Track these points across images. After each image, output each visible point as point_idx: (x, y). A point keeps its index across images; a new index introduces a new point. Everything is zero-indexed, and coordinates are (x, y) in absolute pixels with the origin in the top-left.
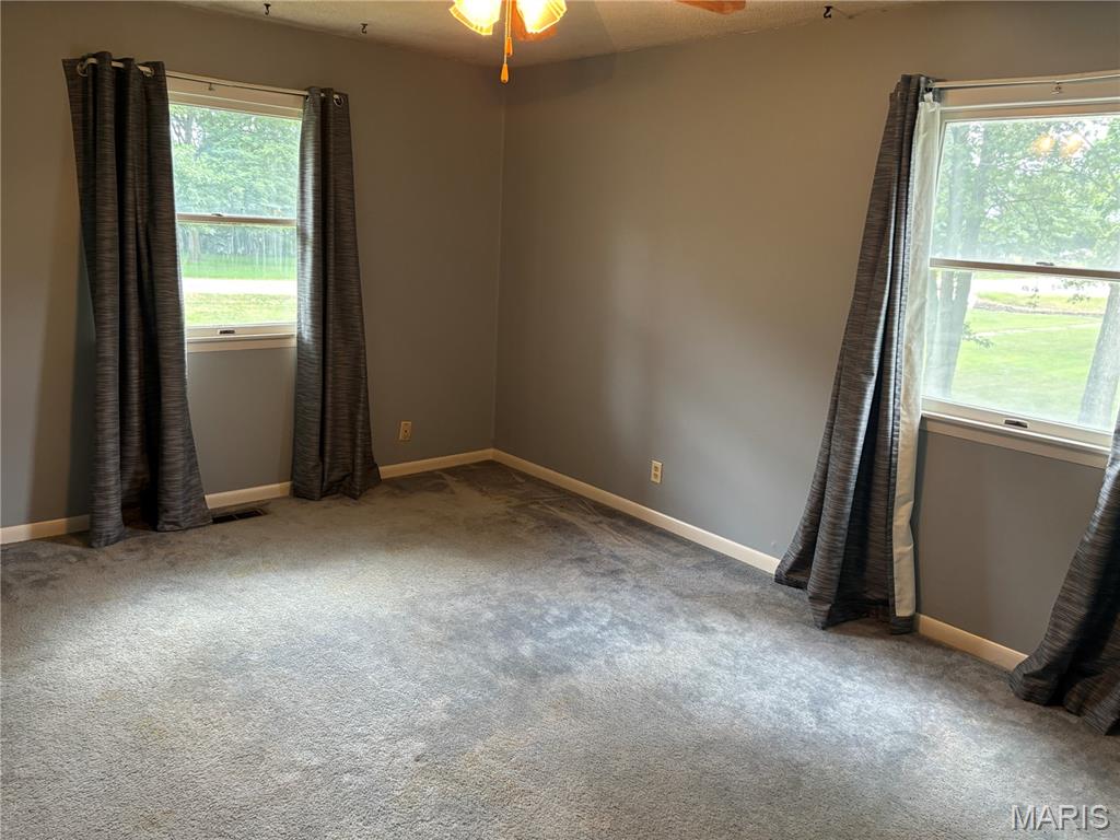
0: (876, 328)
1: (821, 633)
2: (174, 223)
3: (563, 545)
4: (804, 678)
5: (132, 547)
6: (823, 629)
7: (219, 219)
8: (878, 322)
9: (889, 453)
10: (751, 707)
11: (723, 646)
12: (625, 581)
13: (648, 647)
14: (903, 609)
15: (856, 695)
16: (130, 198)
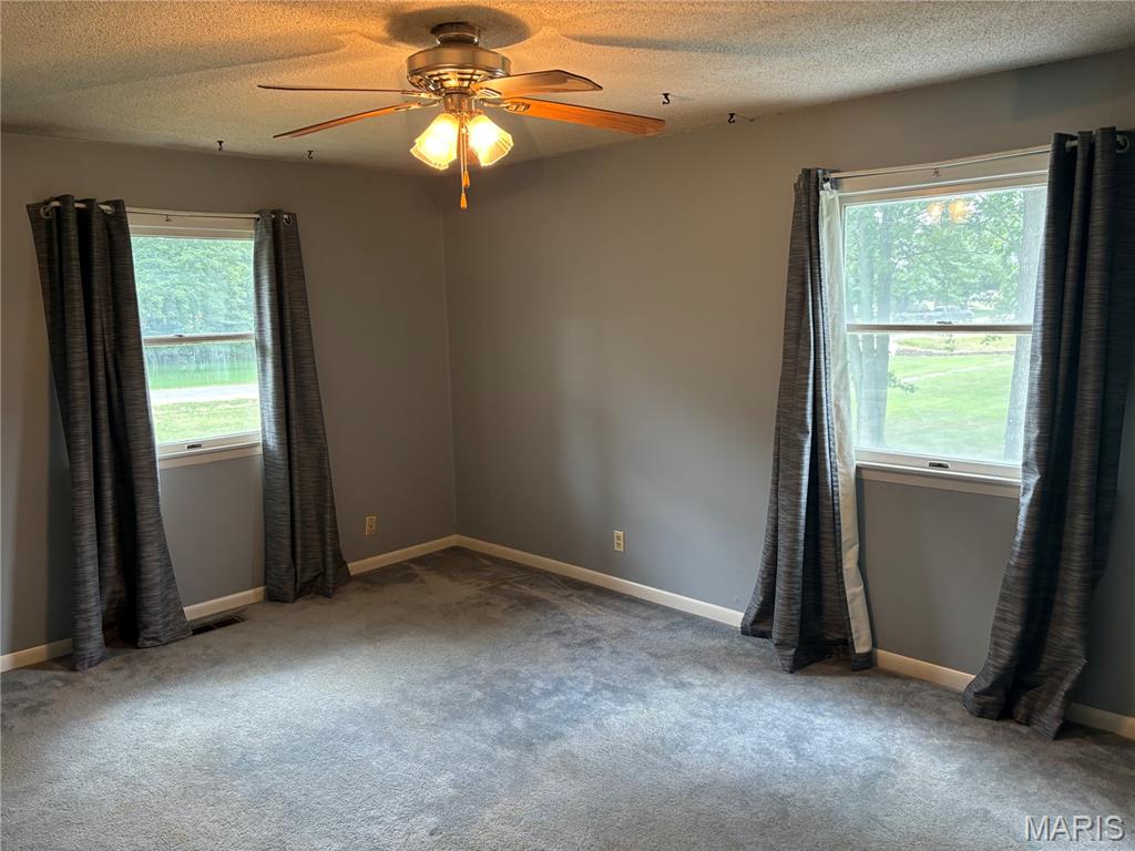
0: (806, 390)
1: (789, 677)
2: (141, 348)
3: (538, 620)
4: (779, 719)
5: (116, 666)
6: (791, 672)
7: (180, 339)
8: (807, 384)
9: (831, 502)
10: (734, 750)
11: (702, 698)
12: (600, 648)
13: (631, 707)
14: (862, 647)
15: (828, 729)
16: (98, 328)
